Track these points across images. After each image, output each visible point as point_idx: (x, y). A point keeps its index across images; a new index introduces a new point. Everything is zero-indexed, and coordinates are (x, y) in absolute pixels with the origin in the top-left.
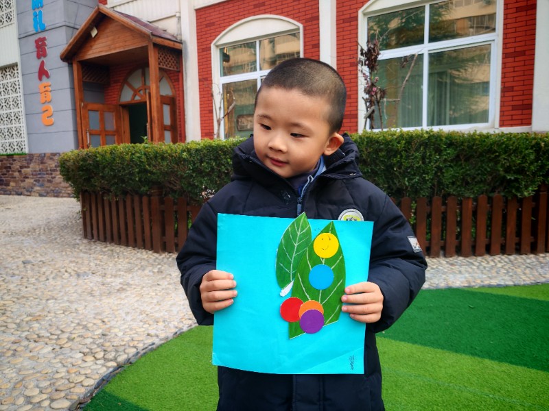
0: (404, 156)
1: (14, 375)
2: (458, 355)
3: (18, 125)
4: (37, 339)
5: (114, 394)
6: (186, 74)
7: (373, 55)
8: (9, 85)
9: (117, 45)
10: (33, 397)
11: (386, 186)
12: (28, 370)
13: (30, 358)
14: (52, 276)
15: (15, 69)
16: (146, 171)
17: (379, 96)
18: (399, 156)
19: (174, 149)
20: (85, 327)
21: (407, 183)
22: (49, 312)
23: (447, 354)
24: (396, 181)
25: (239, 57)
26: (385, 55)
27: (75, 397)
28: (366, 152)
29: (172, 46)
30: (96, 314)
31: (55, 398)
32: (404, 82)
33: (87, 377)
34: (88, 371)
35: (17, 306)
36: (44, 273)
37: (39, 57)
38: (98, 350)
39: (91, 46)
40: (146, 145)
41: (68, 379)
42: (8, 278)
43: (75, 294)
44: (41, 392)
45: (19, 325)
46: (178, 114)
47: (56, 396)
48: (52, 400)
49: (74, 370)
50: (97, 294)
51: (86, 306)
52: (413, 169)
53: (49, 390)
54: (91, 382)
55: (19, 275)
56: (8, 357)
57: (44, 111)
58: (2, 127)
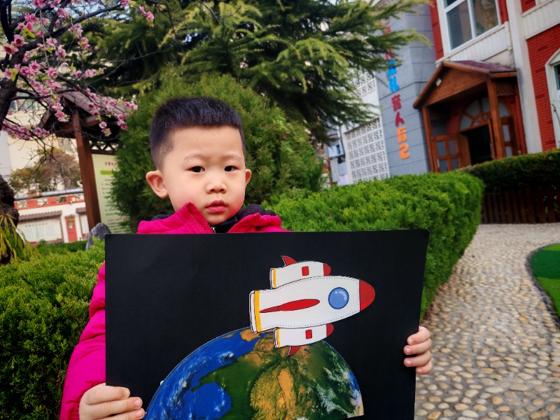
3: (380, 162)
6: (522, 95)
8: (373, 134)
9: (458, 87)
29: (507, 76)
37: (395, 109)
39: (436, 93)
57: (401, 149)
58: (369, 165)
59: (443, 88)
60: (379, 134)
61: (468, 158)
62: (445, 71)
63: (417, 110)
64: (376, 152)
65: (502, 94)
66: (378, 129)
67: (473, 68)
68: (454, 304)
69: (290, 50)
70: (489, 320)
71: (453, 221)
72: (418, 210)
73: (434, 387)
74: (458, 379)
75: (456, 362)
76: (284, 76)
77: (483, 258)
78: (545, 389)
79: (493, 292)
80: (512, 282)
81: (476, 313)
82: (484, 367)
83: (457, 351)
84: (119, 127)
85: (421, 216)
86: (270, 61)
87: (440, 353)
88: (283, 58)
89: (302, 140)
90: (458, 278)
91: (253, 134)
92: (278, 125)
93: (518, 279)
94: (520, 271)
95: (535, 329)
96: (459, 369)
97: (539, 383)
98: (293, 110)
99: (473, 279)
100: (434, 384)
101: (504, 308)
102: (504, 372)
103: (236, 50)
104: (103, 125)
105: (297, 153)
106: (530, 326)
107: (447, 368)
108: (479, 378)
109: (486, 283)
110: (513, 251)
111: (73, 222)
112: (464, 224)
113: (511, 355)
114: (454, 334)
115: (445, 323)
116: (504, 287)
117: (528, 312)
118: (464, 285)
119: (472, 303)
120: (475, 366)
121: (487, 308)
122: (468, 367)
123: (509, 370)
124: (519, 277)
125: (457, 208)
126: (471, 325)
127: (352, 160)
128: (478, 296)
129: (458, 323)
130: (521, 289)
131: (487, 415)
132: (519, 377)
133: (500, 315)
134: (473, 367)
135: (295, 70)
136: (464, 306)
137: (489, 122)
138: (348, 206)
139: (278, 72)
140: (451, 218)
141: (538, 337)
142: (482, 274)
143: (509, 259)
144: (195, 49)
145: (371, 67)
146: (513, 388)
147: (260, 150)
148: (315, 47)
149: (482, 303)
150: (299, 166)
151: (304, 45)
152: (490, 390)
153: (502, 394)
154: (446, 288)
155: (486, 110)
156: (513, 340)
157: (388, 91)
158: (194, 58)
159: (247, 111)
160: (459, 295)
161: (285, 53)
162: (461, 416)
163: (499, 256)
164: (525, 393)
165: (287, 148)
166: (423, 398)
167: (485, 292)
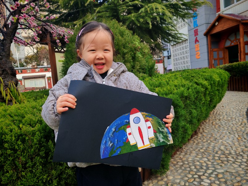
3: (187, 60)
8: (184, 47)
15: (186, 41)
37: (195, 36)
57: (197, 54)
59: (218, 26)
60: (187, 47)
61: (227, 59)
62: (220, 19)
63: (205, 37)
64: (185, 55)
65: (246, 31)
66: (187, 44)
67: (233, 17)
68: (210, 129)
69: (145, 8)
70: (224, 138)
71: (209, 94)
72: (190, 90)
73: (193, 167)
74: (205, 164)
75: (205, 156)
76: (141, 20)
77: (227, 108)
78: (243, 172)
79: (228, 124)
80: (238, 120)
81: (219, 134)
82: (218, 160)
83: (207, 151)
84: (66, 42)
85: (191, 93)
86: (137, 13)
87: (199, 152)
88: (142, 12)
89: (146, 51)
90: (214, 116)
91: (124, 48)
92: (135, 44)
93: (241, 119)
94: (243, 115)
95: (244, 143)
96: (206, 159)
97: (241, 169)
98: (146, 35)
99: (221, 117)
100: (194, 166)
101: (232, 132)
102: (226, 163)
103: (120, 7)
104: (58, 41)
105: (144, 57)
106: (242, 142)
107: (201, 159)
108: (214, 165)
109: (226, 120)
110: (242, 105)
111: (51, 79)
112: (215, 94)
113: (230, 155)
114: (207, 143)
115: (204, 137)
116: (234, 122)
117: (242, 135)
118: (216, 120)
119: (218, 129)
120: (214, 159)
121: (224, 132)
122: (210, 159)
123: (228, 162)
124: (242, 118)
125: (212, 88)
126: (216, 139)
127: (174, 58)
128: (221, 126)
129: (210, 138)
130: (241, 124)
131: (214, 182)
132: (232, 166)
133: (230, 135)
134: (212, 159)
135: (147, 18)
136: (214, 130)
137: (239, 43)
138: (159, 86)
139: (139, 18)
140: (208, 92)
141: (245, 148)
142: (225, 115)
143: (239, 109)
144: (102, 6)
145: (183, 17)
146: (228, 171)
147: (126, 55)
148: (157, 7)
149: (223, 129)
150: (144, 63)
151: (151, 6)
152: (218, 171)
153: (223, 173)
154: (207, 121)
155: (238, 38)
156: (233, 148)
157: (192, 27)
158: (101, 10)
159: (122, 37)
160: (212, 125)
161: (143, 9)
162: (203, 181)
163: (235, 107)
164: (233, 173)
165: (139, 55)
166: (187, 172)
167: (225, 124)
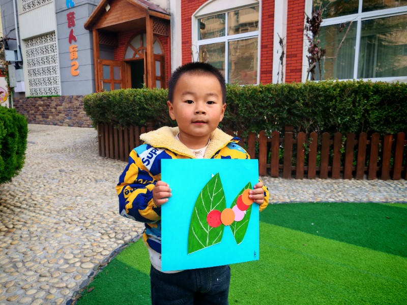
0: (338, 100)
1: (57, 244)
2: (376, 252)
3: (54, 75)
4: (71, 222)
5: (123, 261)
6: (173, 38)
7: (316, 22)
8: (49, 47)
9: (124, 17)
10: (70, 259)
11: (323, 123)
12: (65, 242)
13: (66, 234)
14: (79, 181)
15: (53, 35)
16: (144, 109)
17: (319, 54)
18: (334, 101)
19: (164, 93)
20: (102, 216)
21: (340, 122)
22: (78, 205)
23: (367, 250)
24: (331, 120)
25: (211, 25)
26: (326, 22)
27: (98, 262)
28: (308, 97)
29: (163, 17)
30: (110, 208)
31: (84, 261)
32: (341, 44)
33: (104, 249)
34: (106, 246)
35: (57, 200)
36: (74, 178)
37: (69, 26)
38: (111, 232)
39: (106, 18)
40: (145, 90)
41: (92, 250)
42: (50, 181)
43: (94, 194)
44: (75, 257)
45: (58, 212)
46: (166, 68)
47: (85, 260)
48: (82, 263)
49: (96, 244)
50: (109, 194)
51: (102, 202)
52: (345, 111)
53: (80, 256)
54: (107, 253)
55: (57, 179)
56: (52, 233)
57: (73, 66)
58: (44, 77)
59: (111, 15)
60: (55, 48)
63: (87, 32)
64: (51, 65)
65: (157, 33)
66: (54, 43)
127: (30, 68)
155: (145, 45)
157: (64, 6)
